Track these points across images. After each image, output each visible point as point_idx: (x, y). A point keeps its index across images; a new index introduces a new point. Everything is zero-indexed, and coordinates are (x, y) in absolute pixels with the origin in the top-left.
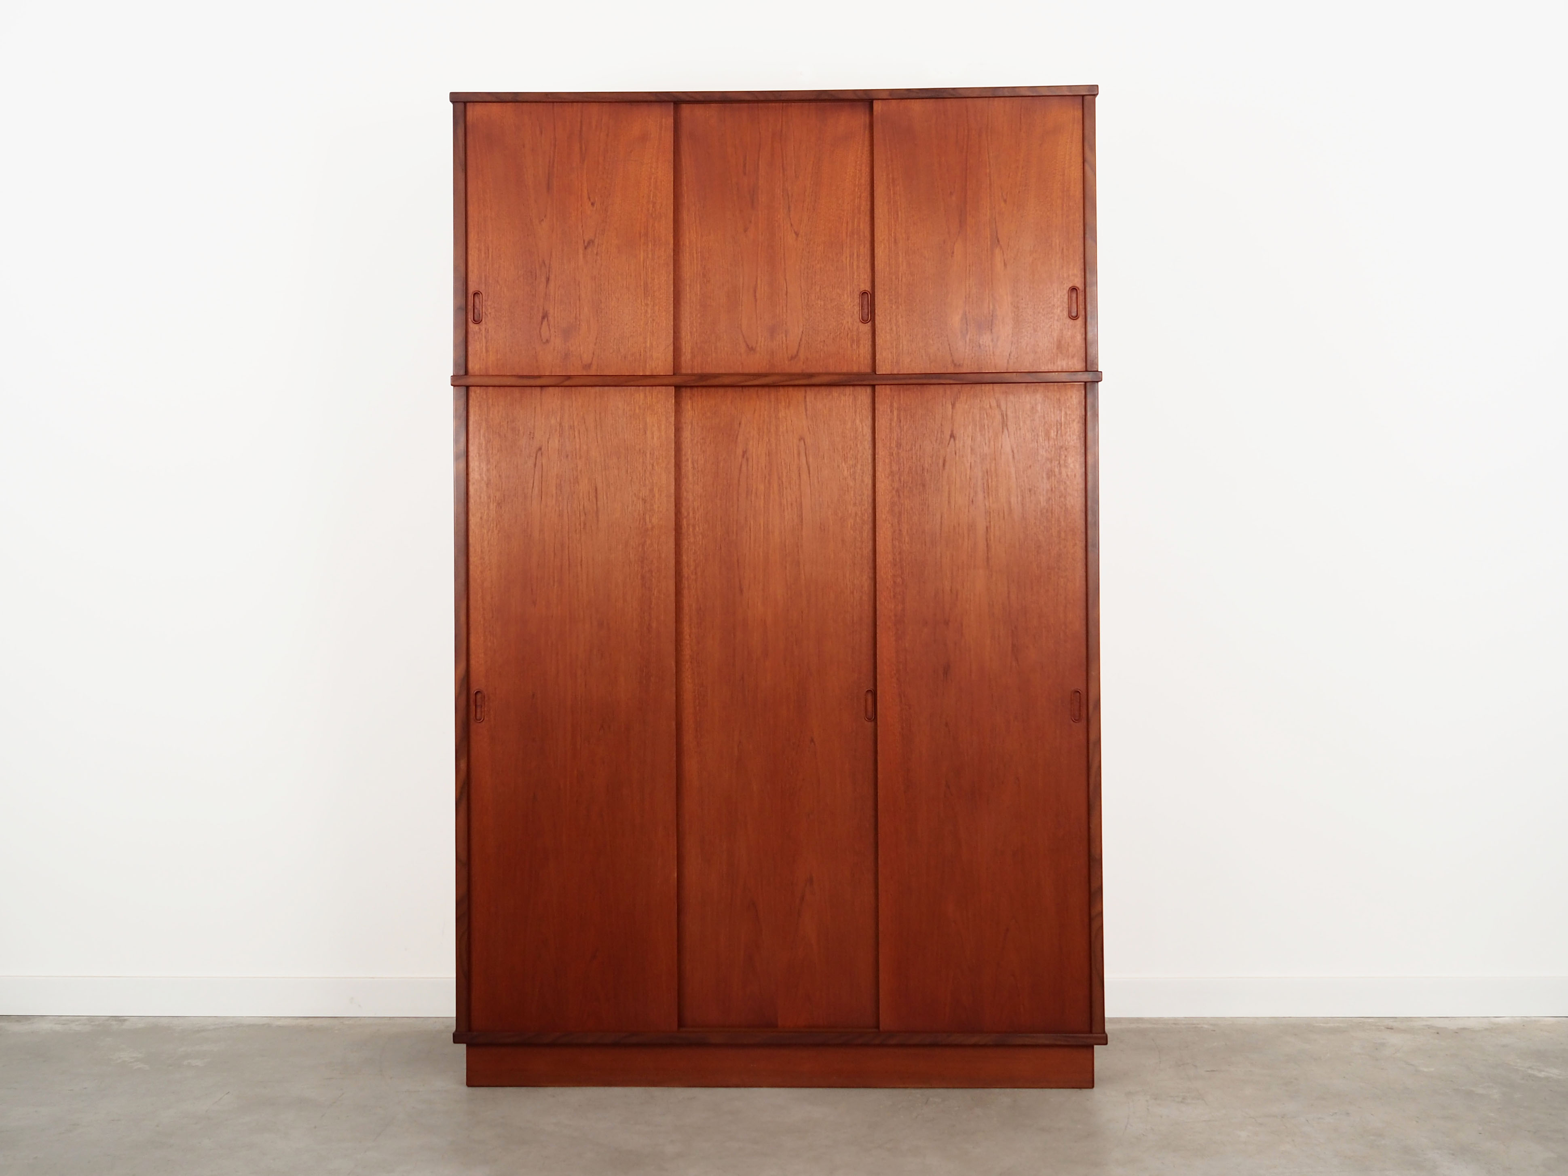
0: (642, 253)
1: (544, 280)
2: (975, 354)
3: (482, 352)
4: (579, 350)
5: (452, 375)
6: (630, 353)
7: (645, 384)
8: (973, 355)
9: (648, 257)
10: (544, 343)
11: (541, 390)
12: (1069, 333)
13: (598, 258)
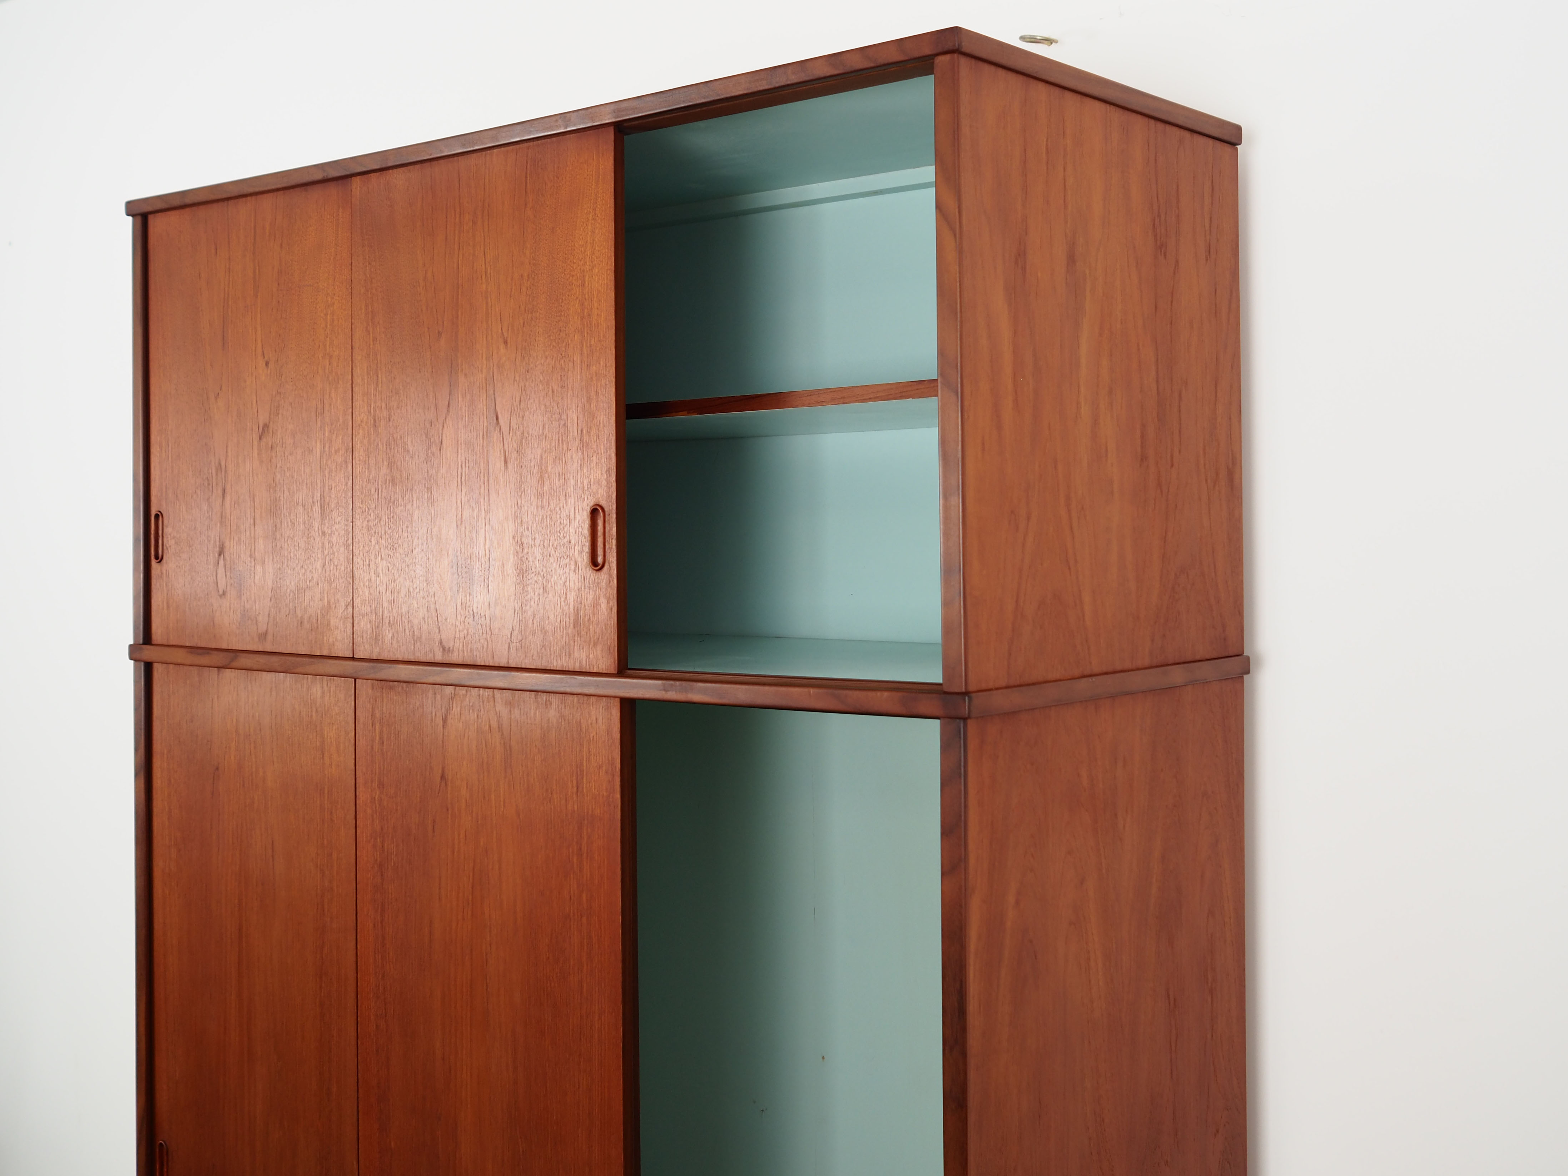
0: (318, 444)
1: (220, 492)
2: (468, 630)
3: (163, 608)
4: (254, 608)
5: (132, 643)
6: (306, 615)
7: (322, 672)
8: (465, 632)
9: (324, 451)
10: (221, 596)
11: (218, 671)
12: (591, 597)
13: (273, 454)
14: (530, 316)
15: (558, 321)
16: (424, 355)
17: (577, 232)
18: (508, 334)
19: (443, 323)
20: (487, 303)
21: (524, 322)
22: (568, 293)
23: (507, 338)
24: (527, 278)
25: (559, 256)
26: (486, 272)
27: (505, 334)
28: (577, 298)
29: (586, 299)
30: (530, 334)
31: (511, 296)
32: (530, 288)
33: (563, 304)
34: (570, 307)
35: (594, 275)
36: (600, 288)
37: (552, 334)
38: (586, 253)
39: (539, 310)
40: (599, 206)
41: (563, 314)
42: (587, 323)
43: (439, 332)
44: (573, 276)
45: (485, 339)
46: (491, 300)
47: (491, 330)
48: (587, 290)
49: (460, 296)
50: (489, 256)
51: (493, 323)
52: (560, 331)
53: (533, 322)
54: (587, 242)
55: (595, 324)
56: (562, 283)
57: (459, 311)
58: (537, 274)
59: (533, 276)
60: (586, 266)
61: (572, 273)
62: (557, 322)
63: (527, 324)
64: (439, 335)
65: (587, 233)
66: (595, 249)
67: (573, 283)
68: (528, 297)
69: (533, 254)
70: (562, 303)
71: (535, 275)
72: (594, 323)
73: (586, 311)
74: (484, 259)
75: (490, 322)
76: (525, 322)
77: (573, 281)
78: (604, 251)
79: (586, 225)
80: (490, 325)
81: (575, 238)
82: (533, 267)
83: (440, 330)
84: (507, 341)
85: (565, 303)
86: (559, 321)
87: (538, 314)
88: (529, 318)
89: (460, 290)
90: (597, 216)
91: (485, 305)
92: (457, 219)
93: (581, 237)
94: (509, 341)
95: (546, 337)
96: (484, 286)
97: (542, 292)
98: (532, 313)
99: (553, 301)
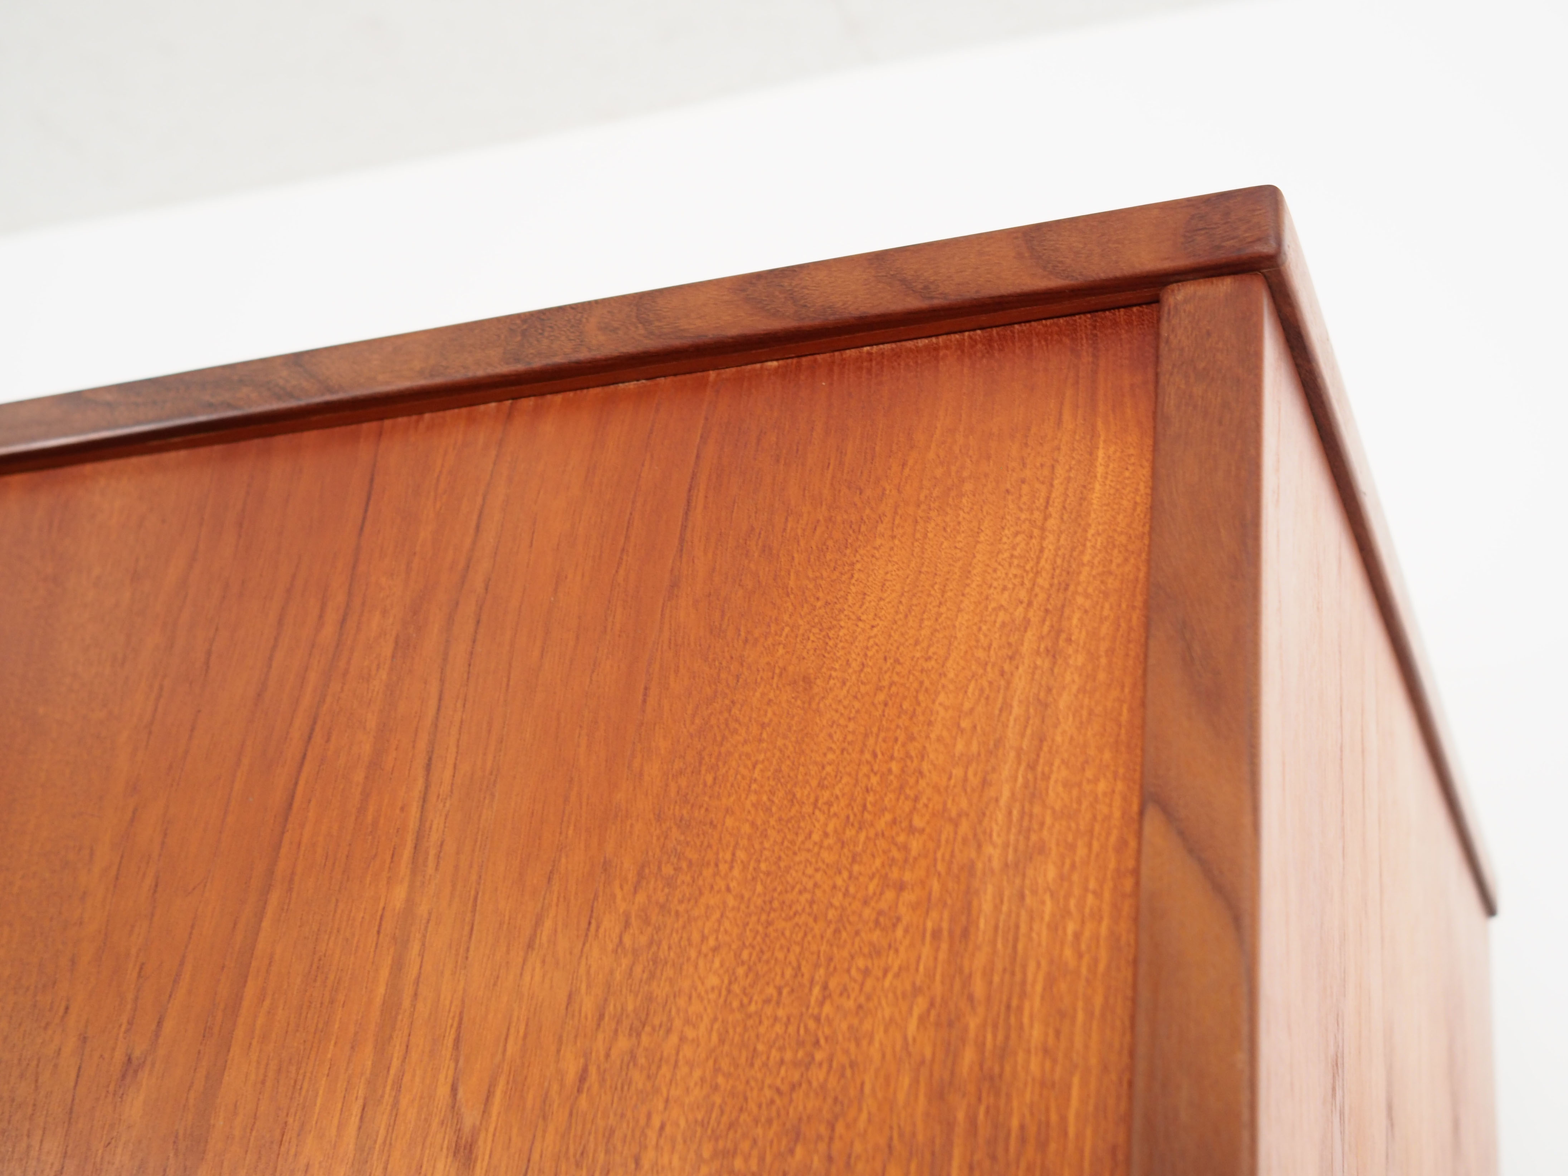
14: (623, 1043)
15: (785, 1088)
16: (29, 1147)
17: (942, 698)
18: (486, 1112)
19: (160, 1024)
20: (398, 966)
21: (585, 1070)
22: (861, 963)
23: (475, 1132)
24: (632, 876)
25: (826, 794)
26: (420, 837)
27: (470, 1118)
28: (917, 991)
29: (971, 998)
30: (612, 1132)
31: (530, 946)
32: (647, 921)
33: (827, 1009)
34: (867, 1026)
35: (1034, 892)
36: (1068, 953)
37: (745, 1146)
38: (992, 792)
39: (678, 1023)
40: (1080, 600)
41: (819, 1056)
42: (972, 1121)
43: (129, 1060)
44: (901, 887)
45: (354, 1121)
46: (422, 955)
47: (398, 1087)
48: (980, 960)
49: (266, 924)
50: (448, 773)
51: (414, 1056)
52: (797, 1136)
53: (638, 1078)
54: (999, 743)
55: (1022, 1127)
56: (832, 914)
57: (250, 983)
58: (690, 864)
59: (668, 870)
60: (989, 850)
61: (895, 874)
62: (778, 1091)
63: (602, 1081)
64: (124, 1077)
65: (1006, 706)
66: (1046, 777)
67: (899, 919)
68: (625, 962)
69: (683, 781)
70: (821, 1004)
71: (677, 869)
72: (1015, 1123)
73: (969, 1056)
74: (420, 782)
75: (396, 1051)
76: (593, 1070)
77: (902, 910)
78: (1102, 786)
79: (1002, 673)
80: (396, 1063)
81: (930, 723)
82: (675, 833)
83: (137, 1053)
84: (470, 1147)
85: (838, 1008)
86: (793, 1087)
87: (674, 1039)
88: (614, 1053)
89: (274, 898)
90: (1069, 640)
91: (384, 973)
92: (329, 631)
93: (965, 724)
94: (483, 1147)
95: (706, 1154)
96: (400, 893)
97: (712, 942)
98: (636, 1032)
99: (771, 991)
